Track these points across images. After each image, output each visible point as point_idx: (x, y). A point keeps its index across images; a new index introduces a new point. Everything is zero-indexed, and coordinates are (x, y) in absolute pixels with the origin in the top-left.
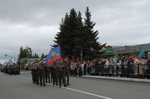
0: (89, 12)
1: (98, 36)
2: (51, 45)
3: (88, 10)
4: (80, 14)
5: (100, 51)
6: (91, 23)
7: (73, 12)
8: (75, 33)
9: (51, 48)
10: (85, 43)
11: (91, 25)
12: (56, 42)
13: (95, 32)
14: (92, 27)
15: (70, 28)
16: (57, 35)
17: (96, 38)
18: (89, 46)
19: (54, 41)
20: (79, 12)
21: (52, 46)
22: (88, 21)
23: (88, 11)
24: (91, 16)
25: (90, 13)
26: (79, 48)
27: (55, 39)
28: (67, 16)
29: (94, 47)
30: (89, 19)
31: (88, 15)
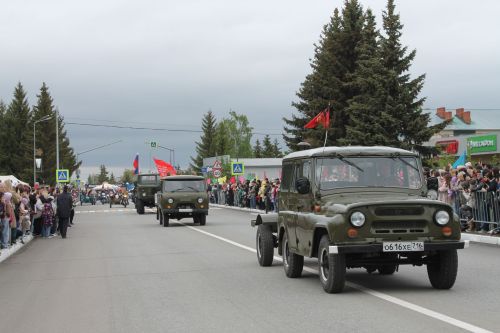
0: (395, 13)
1: (419, 97)
2: (285, 119)
3: (391, 7)
4: (371, 18)
5: (425, 144)
6: (401, 53)
7: (353, 13)
8: (351, 83)
9: (286, 129)
10: (377, 118)
11: (400, 59)
12: (301, 107)
13: (414, 83)
14: (404, 65)
15: (339, 64)
16: (305, 84)
17: (415, 101)
19: (293, 104)
20: (369, 12)
21: (288, 122)
22: (392, 46)
23: (391, 12)
24: (401, 27)
25: (397, 17)
26: (357, 135)
27: (297, 97)
28: (336, 20)
29: (409, 134)
30: (394, 38)
31: (392, 23)
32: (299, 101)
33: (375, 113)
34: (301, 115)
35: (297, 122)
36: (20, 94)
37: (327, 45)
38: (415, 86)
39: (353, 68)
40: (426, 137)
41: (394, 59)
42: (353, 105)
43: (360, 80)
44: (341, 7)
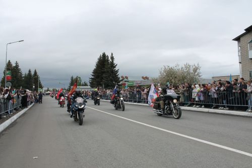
1: (118, 73)
3: (112, 55)
4: (108, 57)
5: (119, 84)
7: (104, 55)
12: (93, 75)
14: (115, 67)
15: (101, 66)
16: (94, 70)
18: (112, 81)
21: (90, 78)
22: (112, 63)
24: (114, 59)
28: (100, 57)
29: (116, 82)
30: (113, 61)
31: (112, 58)
32: (92, 74)
33: (109, 77)
34: (93, 77)
35: (92, 79)
36: (30, 71)
37: (98, 62)
38: (117, 71)
39: (104, 67)
40: (119, 82)
41: (113, 65)
42: (104, 75)
43: (105, 70)
44: (102, 54)
